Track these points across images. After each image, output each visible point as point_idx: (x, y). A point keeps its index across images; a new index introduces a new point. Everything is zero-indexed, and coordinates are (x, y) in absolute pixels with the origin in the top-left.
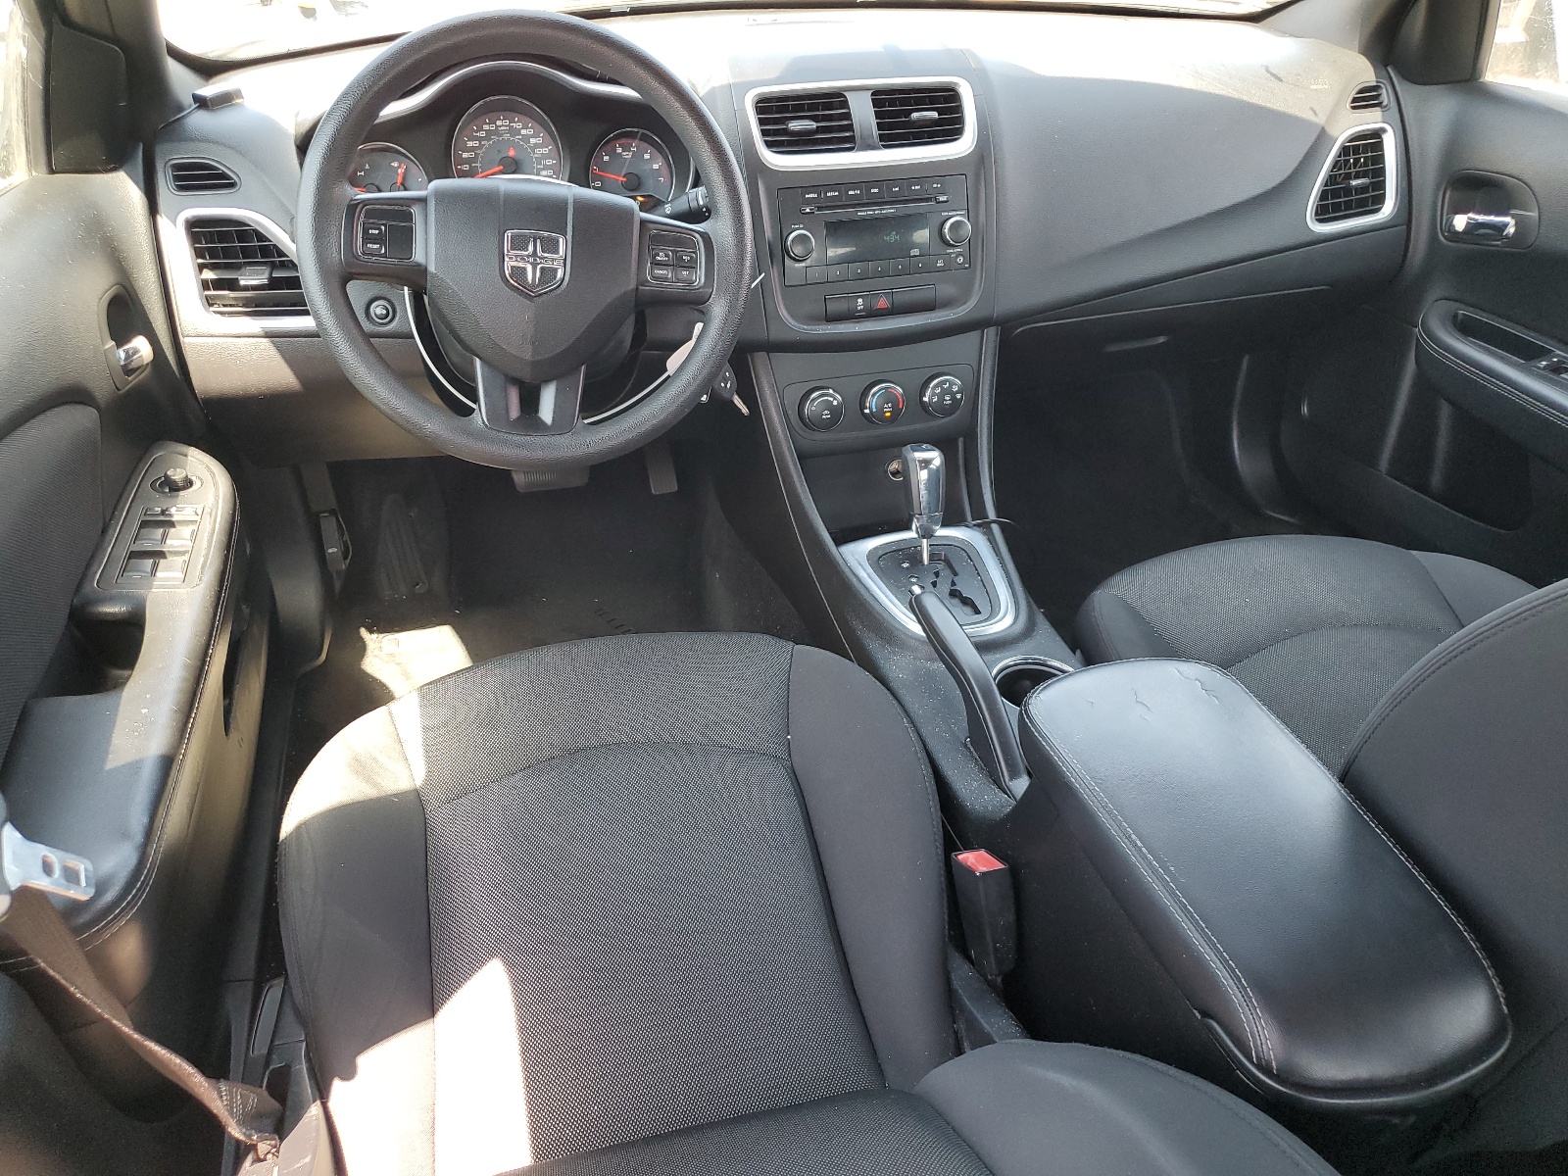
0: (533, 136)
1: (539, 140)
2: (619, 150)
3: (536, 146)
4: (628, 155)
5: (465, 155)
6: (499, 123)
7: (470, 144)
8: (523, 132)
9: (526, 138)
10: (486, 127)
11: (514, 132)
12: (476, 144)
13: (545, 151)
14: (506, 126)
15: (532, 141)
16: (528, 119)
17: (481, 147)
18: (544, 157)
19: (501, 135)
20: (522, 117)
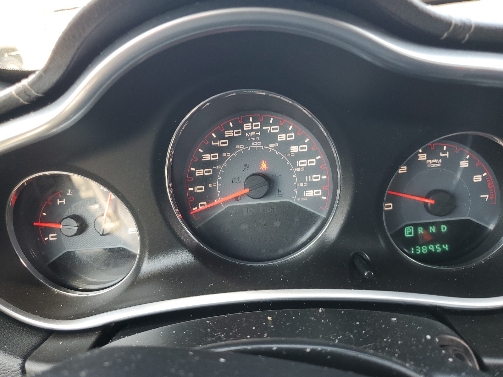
0: (295, 143)
1: (304, 148)
2: (423, 157)
3: (299, 156)
4: (434, 163)
5: (200, 173)
6: (247, 127)
7: (207, 157)
8: (282, 137)
9: (286, 145)
10: (229, 134)
11: (270, 138)
12: (215, 157)
13: (311, 162)
14: (257, 131)
15: (294, 149)
16: (287, 120)
17: (221, 160)
18: (309, 171)
19: (250, 143)
20: (280, 117)
